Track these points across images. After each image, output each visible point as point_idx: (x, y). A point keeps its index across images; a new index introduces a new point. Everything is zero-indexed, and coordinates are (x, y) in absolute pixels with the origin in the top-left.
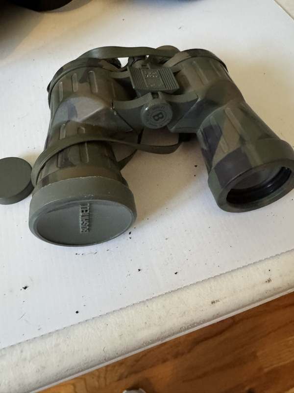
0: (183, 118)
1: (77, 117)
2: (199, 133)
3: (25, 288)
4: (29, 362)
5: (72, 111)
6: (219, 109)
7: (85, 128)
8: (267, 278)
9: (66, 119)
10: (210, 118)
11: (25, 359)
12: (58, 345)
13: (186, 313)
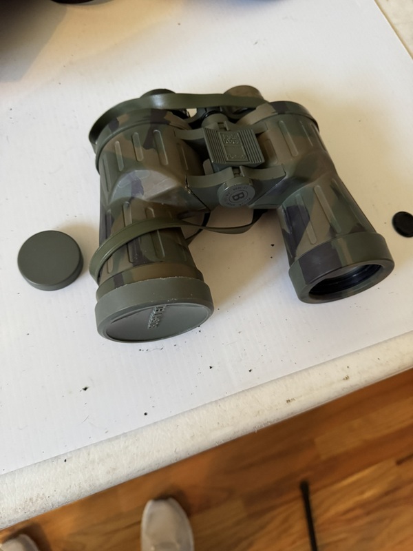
0: (266, 194)
1: (143, 194)
2: (281, 210)
3: (85, 389)
4: (98, 464)
5: (137, 186)
6: (307, 186)
7: (154, 209)
8: (345, 375)
9: (129, 195)
10: (297, 196)
11: (93, 462)
12: (127, 447)
13: (260, 413)
